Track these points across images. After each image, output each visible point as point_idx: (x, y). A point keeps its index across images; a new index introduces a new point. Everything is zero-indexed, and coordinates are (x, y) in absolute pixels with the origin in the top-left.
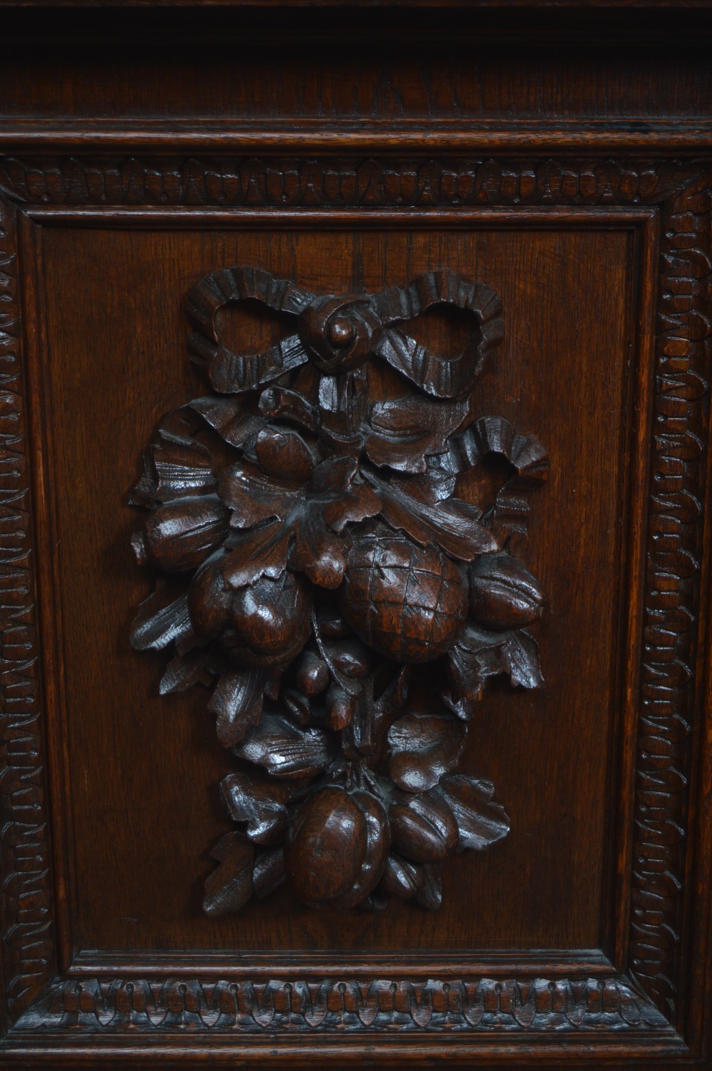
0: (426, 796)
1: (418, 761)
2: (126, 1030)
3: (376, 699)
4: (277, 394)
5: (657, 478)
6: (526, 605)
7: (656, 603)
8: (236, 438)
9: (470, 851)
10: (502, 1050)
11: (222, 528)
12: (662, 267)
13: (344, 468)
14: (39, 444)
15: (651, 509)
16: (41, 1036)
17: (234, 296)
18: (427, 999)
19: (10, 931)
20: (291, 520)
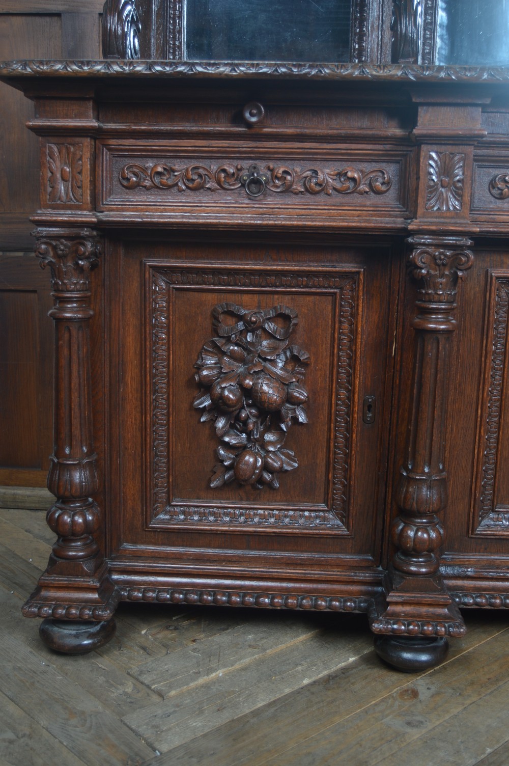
0: (274, 453)
1: (273, 443)
2: (187, 521)
3: (261, 425)
4: (236, 337)
5: (340, 364)
6: (303, 398)
7: (339, 400)
8: (225, 349)
9: (287, 471)
10: (294, 531)
11: (220, 373)
12: (341, 305)
13: (254, 357)
14: (171, 349)
15: (338, 373)
16: (163, 521)
17: (226, 310)
18: (273, 516)
19: (155, 490)
20: (238, 372)
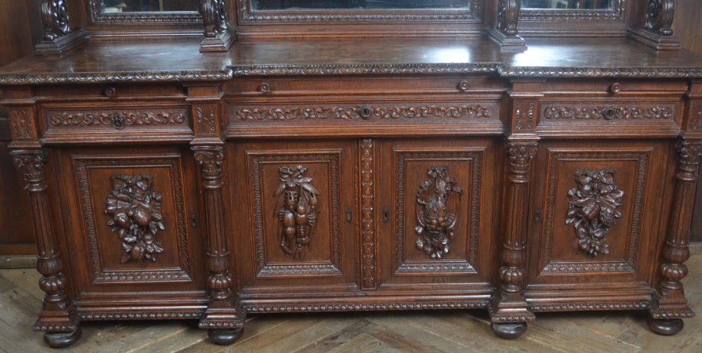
0: (150, 245)
1: (149, 240)
2: (112, 280)
4: (124, 190)
5: (176, 200)
6: (160, 218)
7: (179, 217)
8: (118, 196)
9: (158, 253)
10: (165, 281)
11: (117, 208)
12: (173, 172)
13: (133, 200)
14: (92, 197)
15: (177, 204)
17: (117, 177)
18: (154, 274)
19: (94, 265)
20: (126, 207)
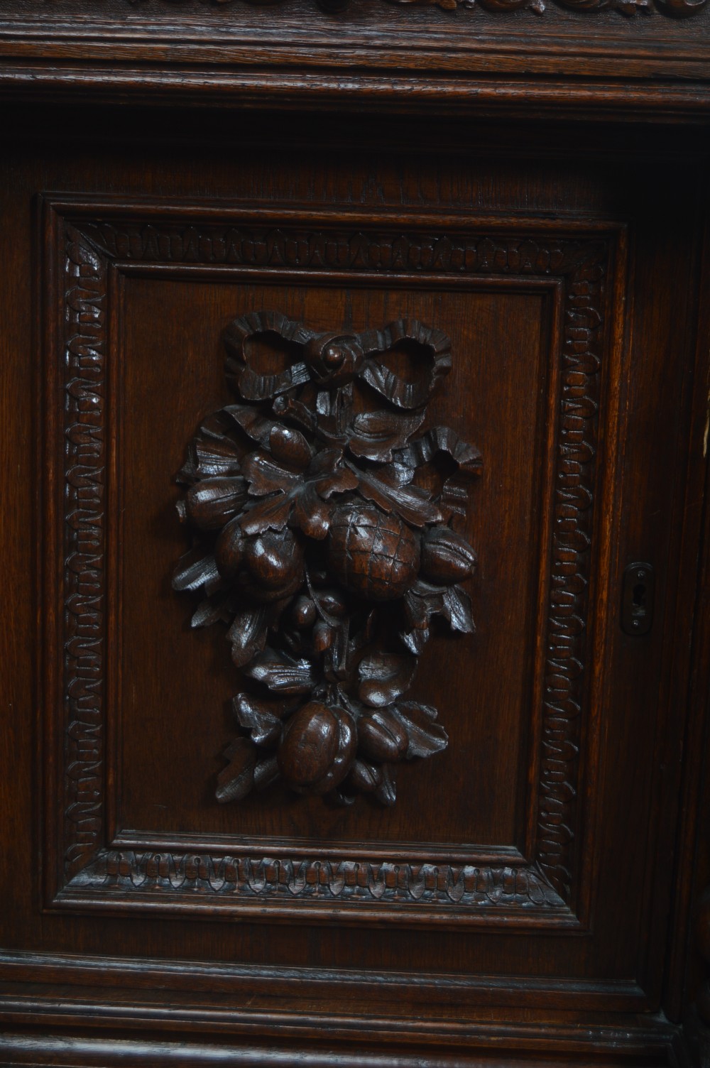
1: (381, 685)
2: (153, 890)
3: (350, 639)
4: (285, 401)
5: (561, 476)
6: (463, 565)
7: (559, 571)
8: (254, 434)
9: (417, 758)
10: (437, 917)
12: (566, 321)
13: (333, 457)
14: (114, 434)
15: (557, 500)
16: (88, 891)
17: (259, 330)
18: (381, 877)
19: (70, 808)
20: (292, 495)
